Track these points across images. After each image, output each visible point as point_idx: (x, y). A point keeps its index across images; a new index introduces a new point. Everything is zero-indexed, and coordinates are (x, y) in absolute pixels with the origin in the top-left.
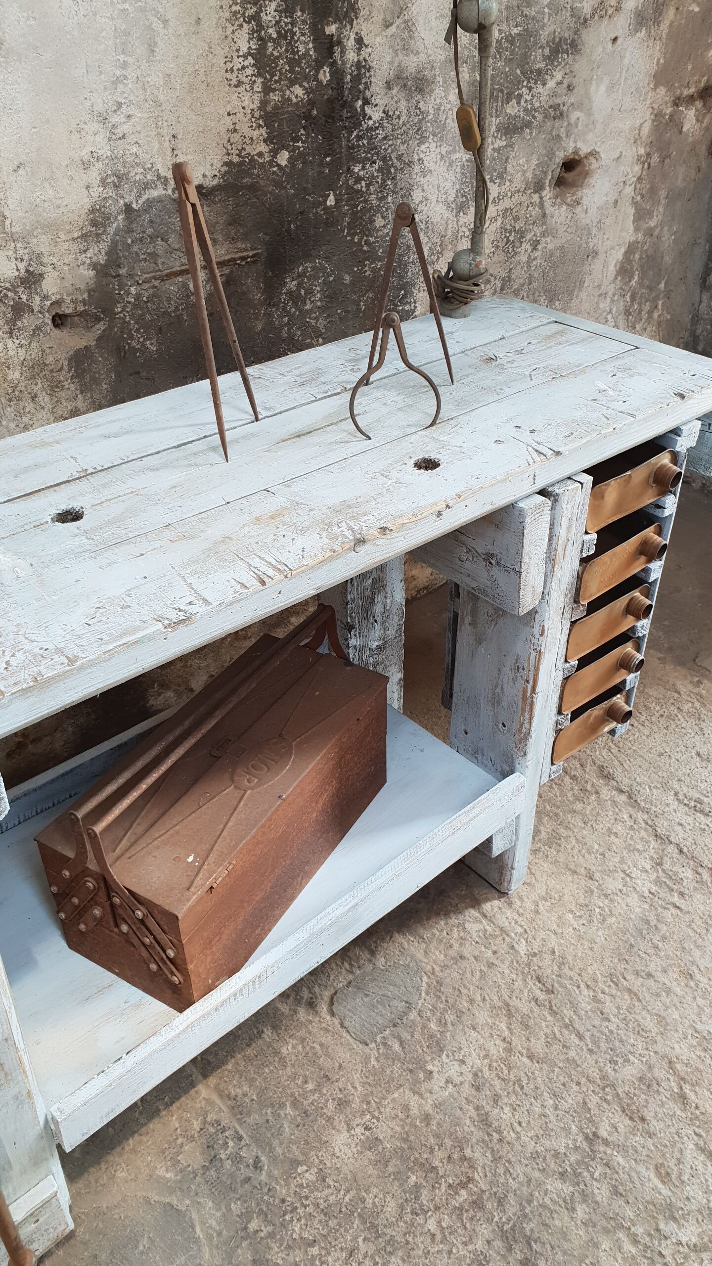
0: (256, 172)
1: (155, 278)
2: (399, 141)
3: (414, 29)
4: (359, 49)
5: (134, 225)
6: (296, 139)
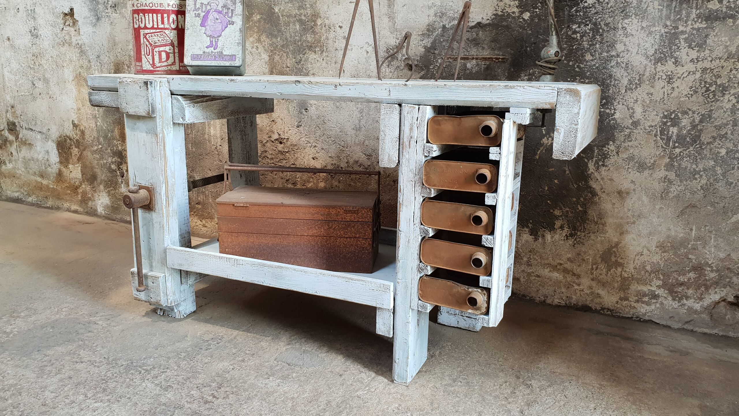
2: (607, 16)
5: (445, 34)
6: (535, 8)
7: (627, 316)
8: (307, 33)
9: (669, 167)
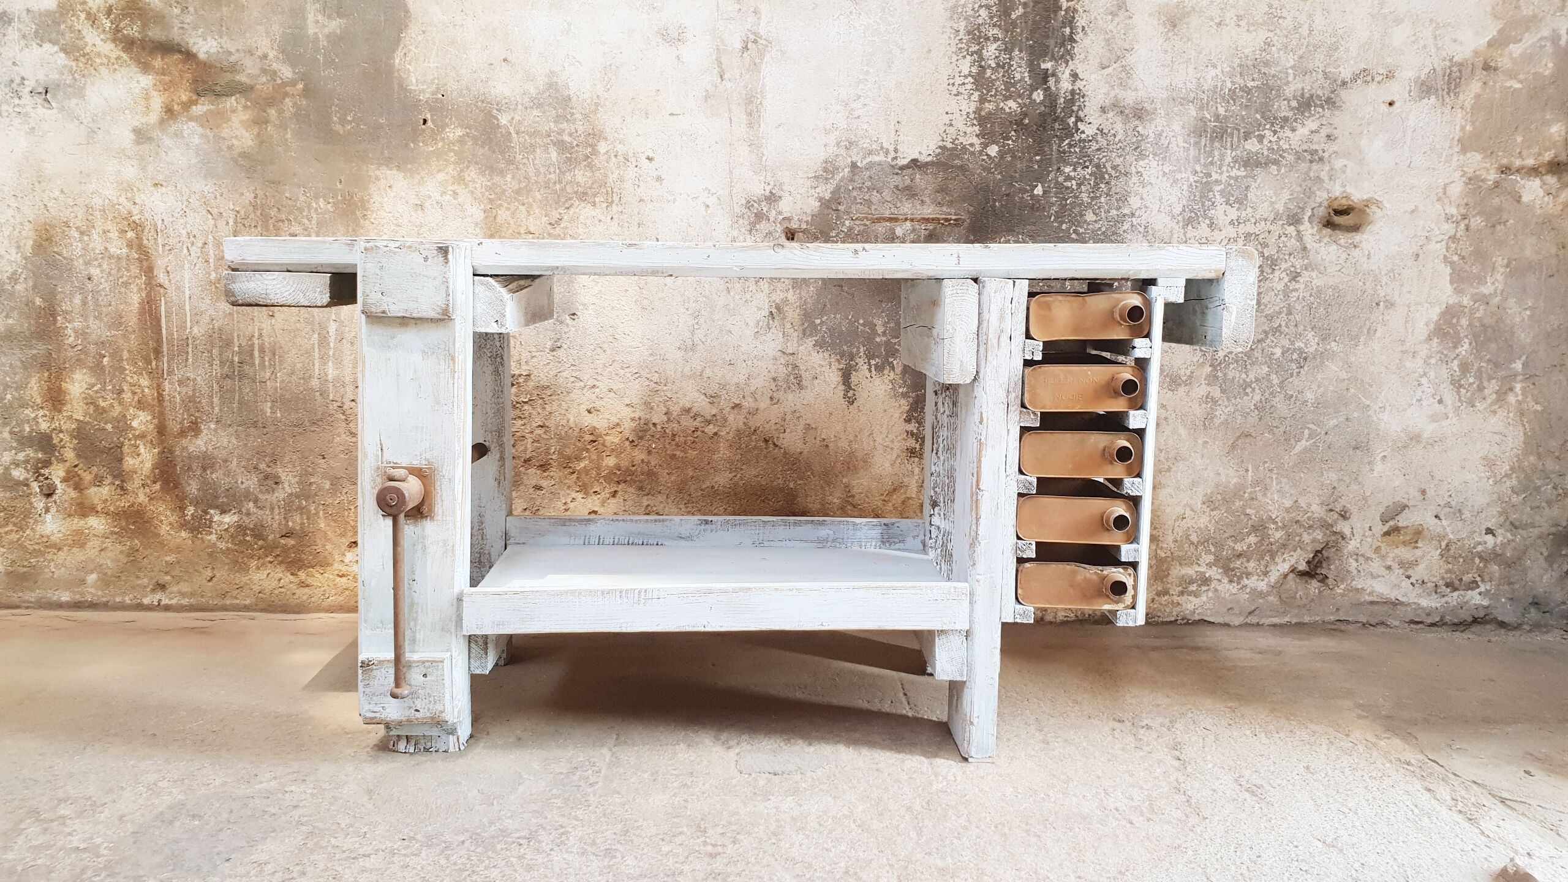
0: (966, 157)
1: (866, 218)
2: (1115, 154)
3: (1132, 72)
4: (1074, 82)
5: (857, 177)
6: (1008, 138)
7: (1168, 620)
8: (574, 168)
9: (1212, 379)
